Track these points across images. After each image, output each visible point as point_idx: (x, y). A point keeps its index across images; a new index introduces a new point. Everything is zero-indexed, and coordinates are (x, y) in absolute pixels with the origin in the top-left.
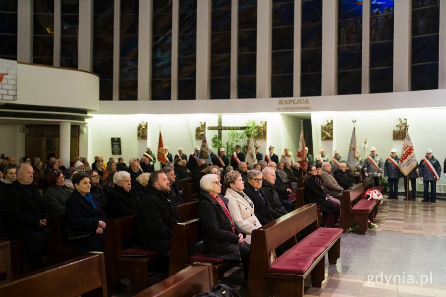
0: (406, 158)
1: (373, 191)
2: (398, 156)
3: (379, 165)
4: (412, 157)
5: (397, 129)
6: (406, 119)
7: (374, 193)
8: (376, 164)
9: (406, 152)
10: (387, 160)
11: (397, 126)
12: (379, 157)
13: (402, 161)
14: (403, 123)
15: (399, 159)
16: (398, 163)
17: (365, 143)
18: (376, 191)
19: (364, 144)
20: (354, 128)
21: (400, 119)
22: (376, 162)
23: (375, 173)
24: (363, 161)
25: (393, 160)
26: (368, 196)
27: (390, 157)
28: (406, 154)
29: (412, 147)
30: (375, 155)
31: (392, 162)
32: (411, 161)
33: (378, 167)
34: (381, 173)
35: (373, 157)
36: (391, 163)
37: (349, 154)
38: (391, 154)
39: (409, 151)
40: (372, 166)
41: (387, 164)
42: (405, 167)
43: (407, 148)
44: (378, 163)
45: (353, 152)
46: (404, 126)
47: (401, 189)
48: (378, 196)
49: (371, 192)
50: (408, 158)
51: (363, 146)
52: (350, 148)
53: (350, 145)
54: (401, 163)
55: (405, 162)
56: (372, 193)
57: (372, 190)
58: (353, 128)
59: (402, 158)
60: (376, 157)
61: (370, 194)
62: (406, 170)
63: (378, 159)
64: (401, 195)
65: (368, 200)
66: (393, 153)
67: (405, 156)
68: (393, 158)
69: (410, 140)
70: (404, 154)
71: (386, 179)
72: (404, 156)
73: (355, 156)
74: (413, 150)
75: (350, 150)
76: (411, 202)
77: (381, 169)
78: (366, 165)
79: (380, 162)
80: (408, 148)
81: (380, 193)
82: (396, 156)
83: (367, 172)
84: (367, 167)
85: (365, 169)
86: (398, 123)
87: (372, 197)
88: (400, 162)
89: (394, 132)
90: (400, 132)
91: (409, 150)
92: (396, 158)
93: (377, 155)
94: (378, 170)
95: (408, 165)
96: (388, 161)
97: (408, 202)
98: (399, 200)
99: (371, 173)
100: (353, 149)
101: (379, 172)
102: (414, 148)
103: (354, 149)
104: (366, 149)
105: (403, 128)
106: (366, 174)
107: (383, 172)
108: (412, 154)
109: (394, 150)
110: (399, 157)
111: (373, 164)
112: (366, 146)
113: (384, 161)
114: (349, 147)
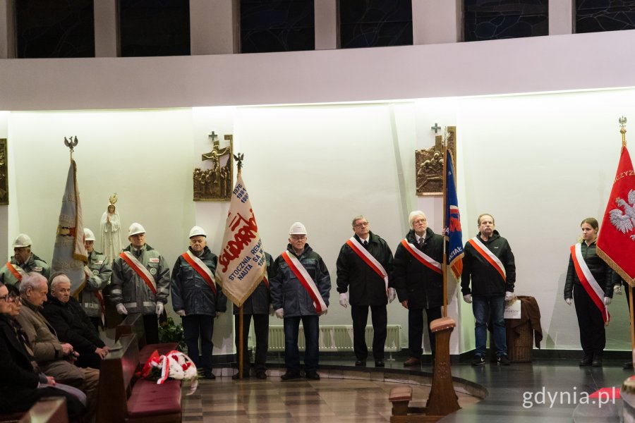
0: (236, 254)
1: (170, 356)
2: (211, 248)
3: (158, 277)
4: (253, 252)
5: (206, 166)
6: (229, 137)
7: (172, 361)
8: (149, 275)
9: (236, 236)
10: (180, 261)
11: (204, 158)
12: (156, 252)
13: (226, 264)
14: (221, 147)
15: (215, 259)
16: (213, 269)
17: (111, 210)
18: (179, 354)
19: (105, 213)
20: (73, 164)
21: (213, 136)
22: (148, 267)
23: (146, 304)
24: (109, 267)
25: (197, 260)
26: (157, 372)
27: (189, 252)
28: (238, 243)
29: (253, 219)
30: (144, 248)
31: (196, 265)
32: (249, 263)
33: (154, 284)
34: (165, 302)
35: (139, 254)
36: (190, 268)
37: (58, 246)
38: (189, 243)
39: (245, 231)
40: (139, 283)
41: (181, 272)
42: (236, 279)
43: (237, 223)
44: (154, 271)
45: (68, 240)
46: (227, 158)
47: (226, 347)
48: (185, 368)
49: (165, 357)
50: (243, 254)
51: (104, 221)
52: (61, 228)
53: (62, 219)
54: (224, 270)
55: (234, 265)
56: (168, 361)
57: (166, 354)
58: (69, 164)
59: (226, 255)
60: (147, 253)
61: (163, 366)
62: (238, 290)
63: (151, 258)
64: (222, 366)
65: (159, 382)
66: (195, 238)
67: (235, 247)
68: (195, 253)
69: (245, 199)
70: (231, 243)
71: (176, 318)
72: (232, 250)
73: (77, 252)
74: (255, 229)
75: (60, 235)
76: (252, 383)
77: (162, 289)
78: (117, 280)
79: (159, 268)
80: (242, 224)
81: (190, 361)
82: (206, 248)
83: (124, 302)
84: (122, 287)
85: (116, 291)
86: (209, 148)
87: (168, 373)
88: (220, 267)
89: (198, 174)
90: (213, 174)
91: (245, 228)
92: (206, 254)
93: (149, 248)
94: (155, 292)
95: (244, 274)
96: (184, 264)
97: (242, 383)
98: (218, 380)
99: (134, 305)
100: (68, 231)
101: (157, 300)
102: (259, 223)
103: (73, 232)
104: (114, 229)
105: (223, 163)
106: (121, 308)
107: (169, 298)
108: (254, 242)
109: (197, 230)
110: (217, 250)
111: (141, 274)
112: (115, 221)
113: (170, 264)
114: (55, 223)
